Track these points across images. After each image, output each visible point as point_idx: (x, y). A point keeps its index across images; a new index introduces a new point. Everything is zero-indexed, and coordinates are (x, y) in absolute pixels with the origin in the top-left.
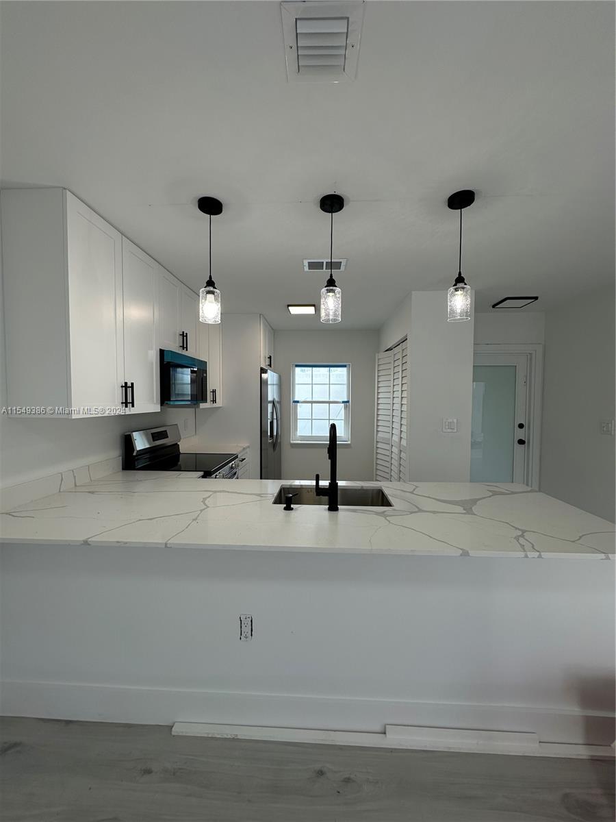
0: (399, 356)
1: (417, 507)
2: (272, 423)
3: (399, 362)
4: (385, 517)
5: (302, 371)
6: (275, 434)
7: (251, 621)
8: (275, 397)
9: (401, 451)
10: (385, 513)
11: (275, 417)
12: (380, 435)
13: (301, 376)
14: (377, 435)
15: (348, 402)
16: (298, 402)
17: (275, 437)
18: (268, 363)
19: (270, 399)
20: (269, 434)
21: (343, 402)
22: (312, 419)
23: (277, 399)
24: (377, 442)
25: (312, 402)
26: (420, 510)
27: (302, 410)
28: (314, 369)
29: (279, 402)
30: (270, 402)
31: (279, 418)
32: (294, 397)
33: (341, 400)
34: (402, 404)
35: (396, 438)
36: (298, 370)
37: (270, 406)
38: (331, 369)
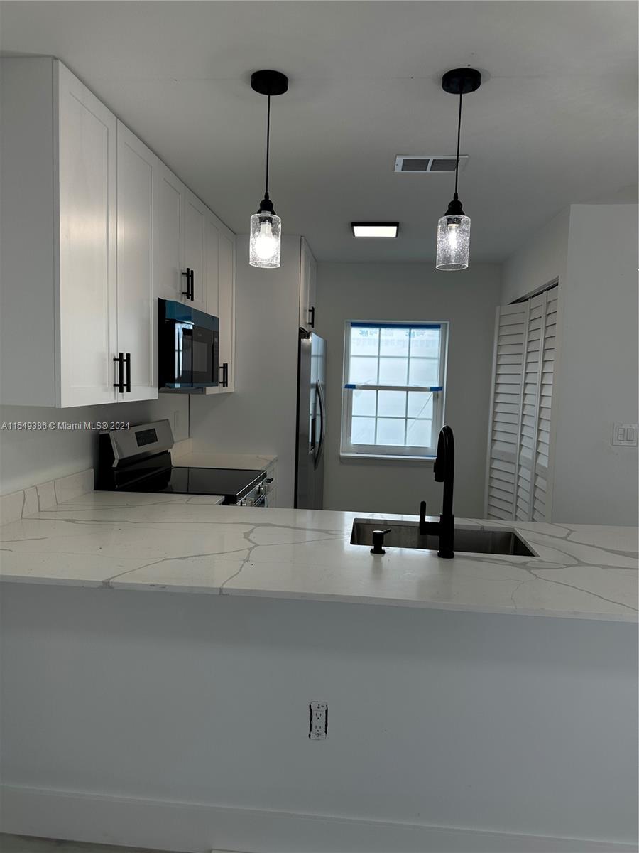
0: (541, 312)
1: (575, 558)
2: (314, 421)
3: (541, 323)
4: (529, 569)
5: (362, 333)
6: (318, 440)
7: (327, 711)
8: (319, 378)
9: (537, 475)
10: (528, 565)
11: (318, 412)
12: (498, 447)
13: (361, 341)
14: (492, 447)
15: (440, 389)
16: (353, 387)
17: (317, 445)
18: (308, 320)
19: (313, 381)
20: (310, 441)
21: (432, 389)
22: (376, 418)
23: (321, 382)
24: (492, 459)
25: (377, 388)
26: (580, 563)
27: (361, 402)
28: (383, 330)
29: (324, 387)
30: (312, 386)
31: (324, 415)
32: (347, 378)
33: (428, 385)
34: (542, 396)
35: (527, 454)
36: (355, 333)
37: (313, 391)
38: (413, 330)
